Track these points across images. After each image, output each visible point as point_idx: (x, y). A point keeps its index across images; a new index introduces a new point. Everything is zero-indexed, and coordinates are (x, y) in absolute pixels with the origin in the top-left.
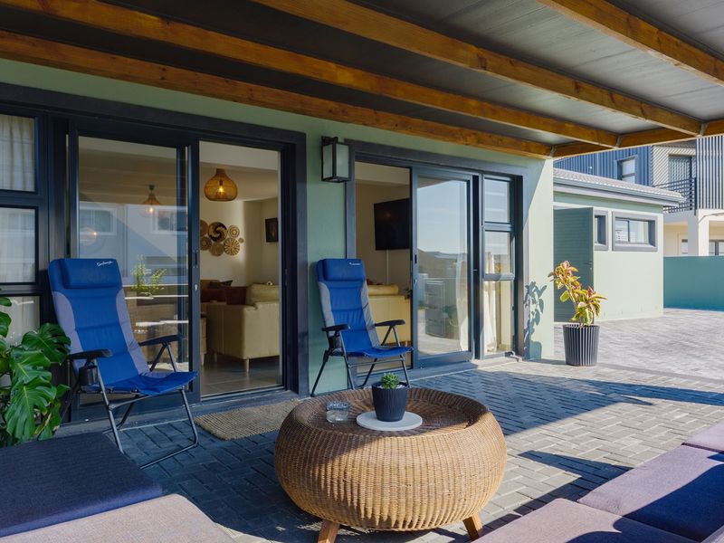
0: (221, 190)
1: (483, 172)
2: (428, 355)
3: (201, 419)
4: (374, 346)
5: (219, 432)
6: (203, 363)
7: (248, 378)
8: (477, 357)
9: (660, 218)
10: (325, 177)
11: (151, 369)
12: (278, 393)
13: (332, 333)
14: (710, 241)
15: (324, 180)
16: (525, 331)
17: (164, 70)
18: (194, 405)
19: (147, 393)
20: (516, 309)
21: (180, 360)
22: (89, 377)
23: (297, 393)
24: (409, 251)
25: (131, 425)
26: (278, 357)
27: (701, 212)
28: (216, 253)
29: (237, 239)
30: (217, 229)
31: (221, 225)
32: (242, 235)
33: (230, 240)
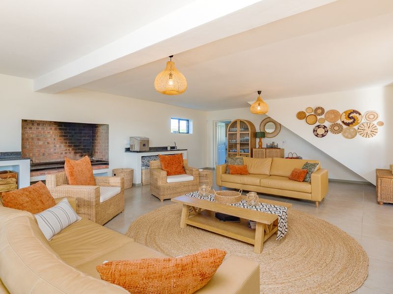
28: (349, 136)
29: (375, 123)
30: (351, 116)
31: (354, 112)
32: (381, 118)
33: (365, 125)
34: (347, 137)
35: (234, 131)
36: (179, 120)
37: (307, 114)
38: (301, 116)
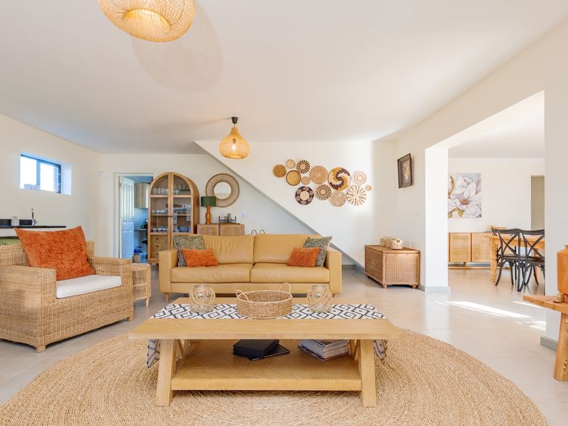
28: (337, 203)
29: (363, 186)
30: (339, 175)
31: (343, 171)
32: (369, 182)
33: (354, 188)
34: (335, 205)
35: (161, 194)
36: (40, 161)
37: (288, 170)
38: (279, 171)
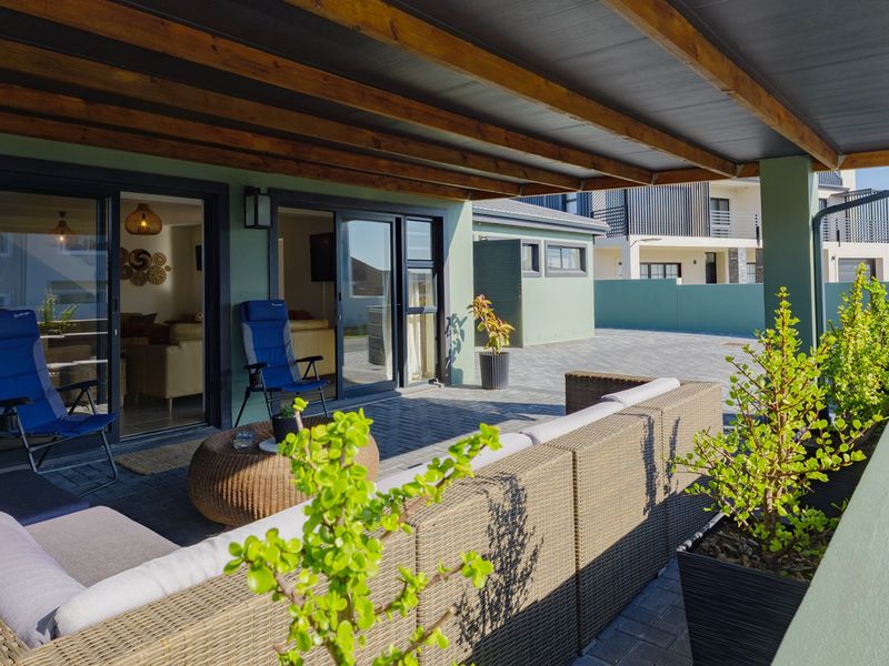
0: (144, 224)
1: (406, 215)
2: (360, 385)
3: (121, 459)
4: (295, 380)
5: (139, 469)
6: (122, 404)
7: (171, 417)
8: (402, 385)
9: (589, 245)
10: (248, 224)
11: (69, 413)
12: (200, 430)
13: (253, 371)
14: (641, 264)
15: (246, 227)
16: (447, 359)
17: (85, 130)
18: (113, 446)
19: (67, 434)
20: (439, 339)
21: (98, 402)
22: (9, 423)
23: (220, 428)
24: (333, 283)
25: (47, 468)
26: (201, 395)
27: (631, 237)
28: (139, 283)
29: (163, 267)
30: (140, 257)
31: (144, 252)
32: (169, 263)
33: (155, 268)
34: (136, 284)
